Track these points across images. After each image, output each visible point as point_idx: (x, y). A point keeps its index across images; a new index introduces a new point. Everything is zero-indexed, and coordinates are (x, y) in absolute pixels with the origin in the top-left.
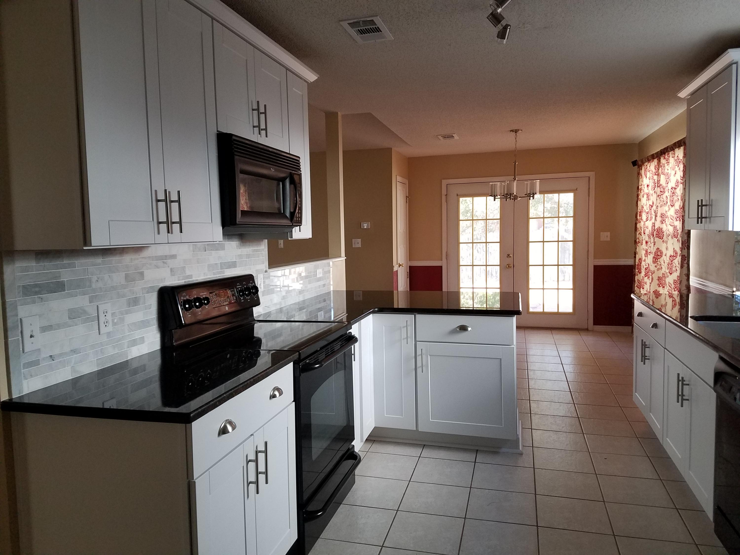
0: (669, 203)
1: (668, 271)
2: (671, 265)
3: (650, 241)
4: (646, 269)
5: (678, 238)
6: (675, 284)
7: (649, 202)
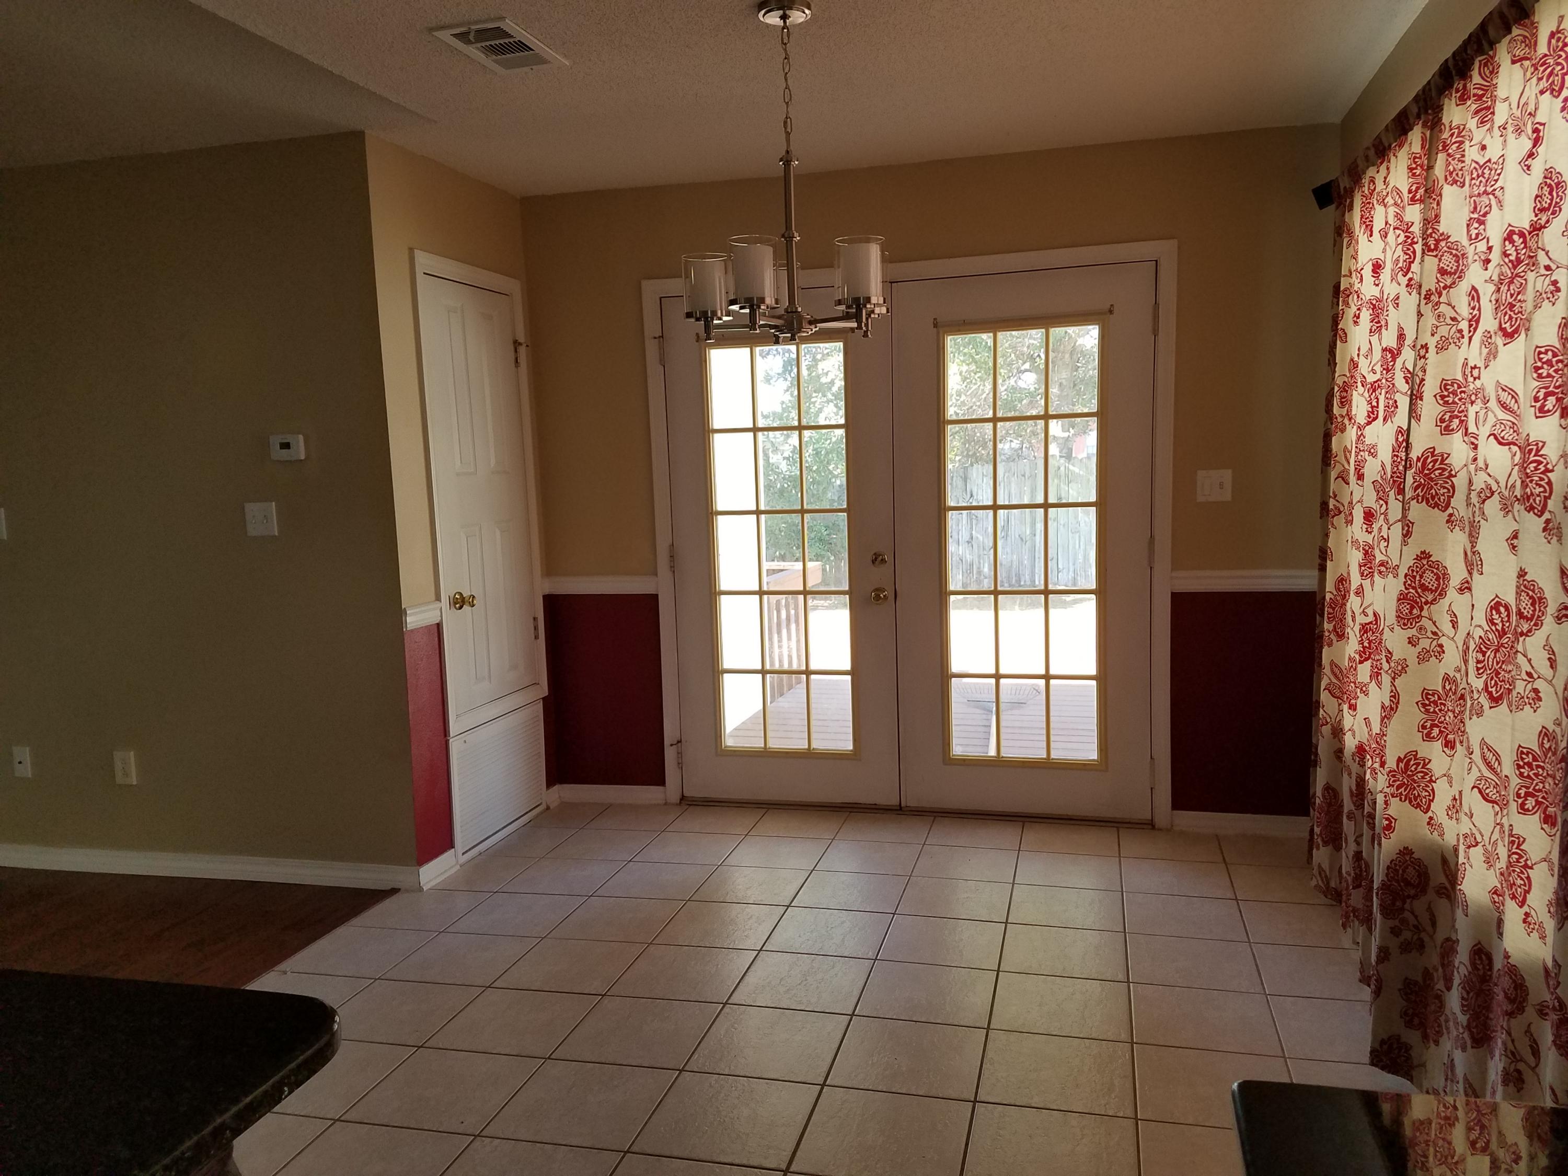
0: (1488, 322)
1: (1478, 684)
2: (1497, 651)
3: (1385, 514)
4: (1365, 629)
5: (1547, 515)
6: (1525, 771)
7: (1380, 340)
